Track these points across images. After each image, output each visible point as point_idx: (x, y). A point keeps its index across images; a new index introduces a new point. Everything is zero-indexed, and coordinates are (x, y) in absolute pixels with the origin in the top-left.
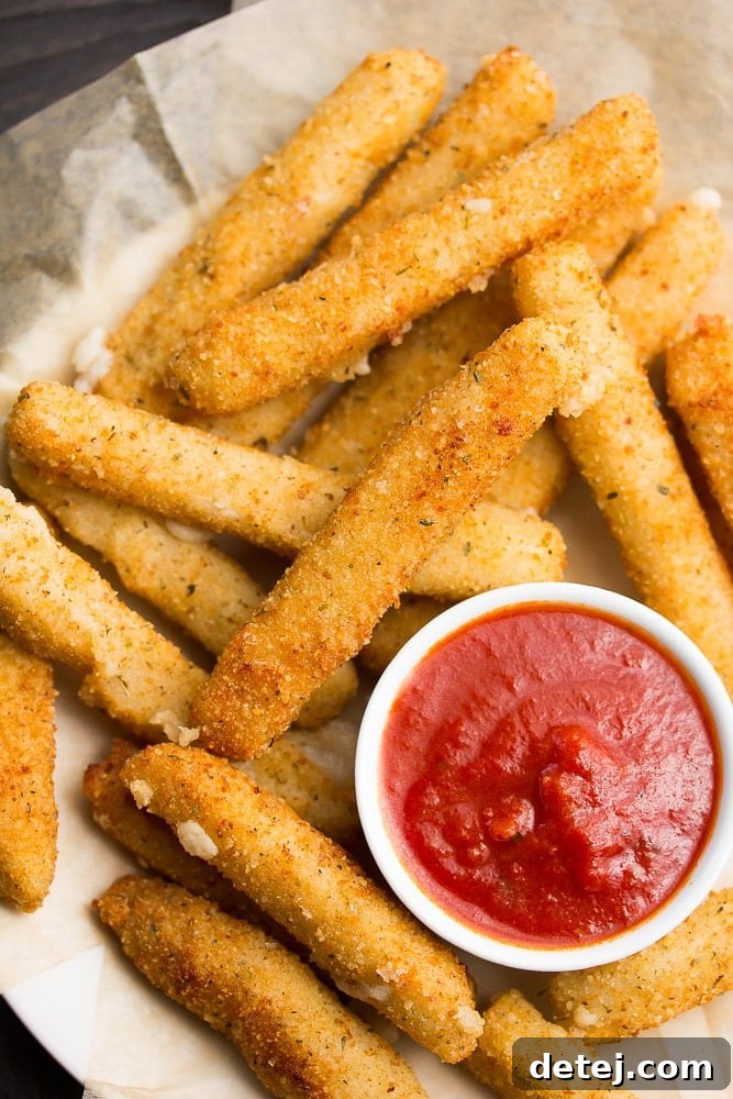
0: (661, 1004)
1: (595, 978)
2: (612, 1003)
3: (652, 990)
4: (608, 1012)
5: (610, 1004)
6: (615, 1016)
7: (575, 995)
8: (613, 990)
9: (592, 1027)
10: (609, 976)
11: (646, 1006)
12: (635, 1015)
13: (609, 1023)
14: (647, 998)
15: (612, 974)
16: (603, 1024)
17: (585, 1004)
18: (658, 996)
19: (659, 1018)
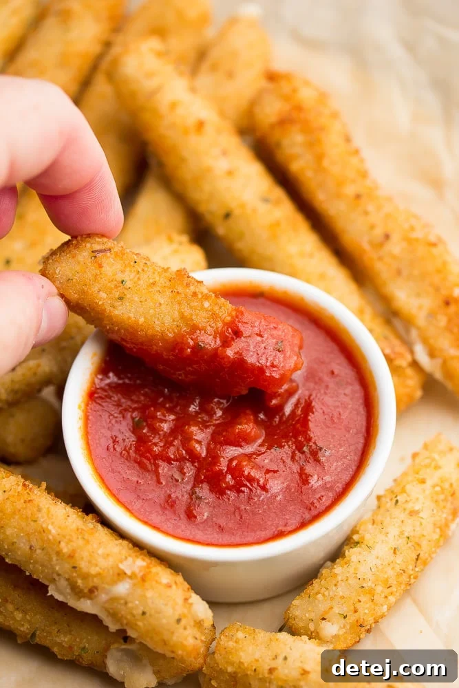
0: (383, 596)
1: (324, 595)
2: (345, 609)
3: (373, 585)
4: (345, 617)
5: (344, 610)
6: (352, 618)
7: (312, 616)
8: (343, 597)
9: (336, 637)
10: (334, 588)
11: (373, 600)
12: (366, 611)
13: (348, 627)
14: (371, 592)
15: (336, 585)
16: (344, 630)
17: (324, 619)
18: (379, 589)
19: (385, 608)
